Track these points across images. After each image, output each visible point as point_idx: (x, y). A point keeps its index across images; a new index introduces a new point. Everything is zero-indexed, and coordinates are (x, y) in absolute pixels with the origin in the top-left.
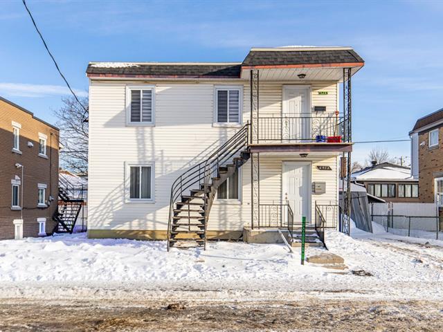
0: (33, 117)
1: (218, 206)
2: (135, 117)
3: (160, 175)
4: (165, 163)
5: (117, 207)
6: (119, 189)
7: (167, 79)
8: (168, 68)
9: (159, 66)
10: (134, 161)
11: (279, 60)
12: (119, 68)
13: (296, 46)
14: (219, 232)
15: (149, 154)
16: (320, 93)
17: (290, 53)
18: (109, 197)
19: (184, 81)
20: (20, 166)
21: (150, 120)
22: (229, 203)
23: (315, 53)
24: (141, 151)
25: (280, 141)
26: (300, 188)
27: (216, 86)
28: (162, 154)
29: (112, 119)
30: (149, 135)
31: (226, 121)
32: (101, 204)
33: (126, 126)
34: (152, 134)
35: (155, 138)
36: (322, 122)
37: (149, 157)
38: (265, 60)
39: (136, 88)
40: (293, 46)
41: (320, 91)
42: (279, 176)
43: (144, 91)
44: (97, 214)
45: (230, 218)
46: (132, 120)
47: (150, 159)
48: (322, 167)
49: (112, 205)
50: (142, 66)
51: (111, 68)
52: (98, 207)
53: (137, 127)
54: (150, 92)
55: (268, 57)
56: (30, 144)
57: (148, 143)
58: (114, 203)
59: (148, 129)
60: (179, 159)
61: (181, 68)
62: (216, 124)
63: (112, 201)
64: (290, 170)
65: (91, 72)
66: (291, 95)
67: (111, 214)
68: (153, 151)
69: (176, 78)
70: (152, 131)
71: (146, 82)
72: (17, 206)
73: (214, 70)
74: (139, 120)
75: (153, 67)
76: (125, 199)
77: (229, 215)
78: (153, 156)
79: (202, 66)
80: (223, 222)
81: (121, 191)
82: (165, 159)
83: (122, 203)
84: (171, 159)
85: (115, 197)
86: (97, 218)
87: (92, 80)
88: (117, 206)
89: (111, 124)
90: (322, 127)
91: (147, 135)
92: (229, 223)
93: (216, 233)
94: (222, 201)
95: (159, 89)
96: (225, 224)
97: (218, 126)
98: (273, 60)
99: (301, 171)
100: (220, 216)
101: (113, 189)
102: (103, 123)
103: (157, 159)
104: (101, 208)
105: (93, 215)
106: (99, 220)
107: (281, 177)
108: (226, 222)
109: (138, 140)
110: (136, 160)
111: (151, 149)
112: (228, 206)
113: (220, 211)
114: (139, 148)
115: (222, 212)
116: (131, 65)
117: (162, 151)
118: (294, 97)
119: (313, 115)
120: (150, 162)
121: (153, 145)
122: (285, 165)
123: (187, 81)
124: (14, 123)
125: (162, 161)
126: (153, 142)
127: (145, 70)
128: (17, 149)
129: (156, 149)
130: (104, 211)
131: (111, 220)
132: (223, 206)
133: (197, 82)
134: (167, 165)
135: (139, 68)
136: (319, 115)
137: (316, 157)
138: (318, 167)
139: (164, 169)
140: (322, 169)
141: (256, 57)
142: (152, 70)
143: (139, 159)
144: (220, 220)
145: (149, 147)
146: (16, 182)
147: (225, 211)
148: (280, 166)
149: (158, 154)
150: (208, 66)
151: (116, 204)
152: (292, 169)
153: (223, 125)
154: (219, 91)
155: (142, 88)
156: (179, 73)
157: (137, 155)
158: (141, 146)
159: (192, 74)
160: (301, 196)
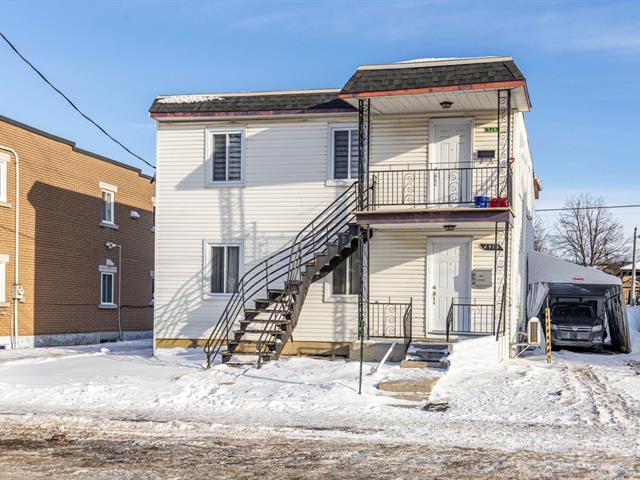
0: (141, 175)
1: (332, 306)
2: (219, 174)
3: (252, 259)
4: (258, 241)
5: (193, 306)
6: (195, 279)
7: (258, 116)
8: (262, 99)
9: (249, 97)
10: (216, 237)
11: (396, 82)
12: (194, 103)
13: (426, 60)
14: (334, 344)
15: (236, 228)
16: (487, 130)
17: (415, 71)
18: (183, 291)
19: (282, 118)
20: (114, 245)
21: (239, 178)
22: (348, 300)
23: (452, 69)
24: (226, 224)
25: (424, 206)
26: (455, 278)
27: (332, 125)
28: (254, 227)
29: (187, 178)
30: (237, 201)
31: (347, 178)
32: (172, 301)
33: (206, 188)
34: (241, 199)
35: (245, 204)
36: (489, 174)
37: (237, 232)
38: (375, 84)
39: (220, 131)
40: (421, 60)
41: (486, 126)
42: (423, 259)
43: (230, 136)
44: (167, 315)
45: (350, 323)
46: (215, 179)
47: (237, 235)
48: (488, 245)
49: (186, 302)
50: (226, 98)
51: (184, 103)
52: (168, 305)
53: (221, 189)
54: (238, 136)
55: (381, 79)
56: (135, 214)
57: (236, 211)
58: (189, 299)
59: (235, 192)
60: (279, 234)
61: (280, 99)
62: (331, 182)
63: (187, 296)
64: (440, 251)
65: (155, 110)
66: (443, 135)
67: (185, 316)
68: (242, 223)
69: (271, 115)
70: (241, 194)
71: (233, 122)
72: (112, 304)
73: (327, 101)
74: (224, 179)
75: (242, 100)
76: (203, 294)
77: (348, 318)
78: (242, 231)
79: (311, 95)
80: (339, 329)
81: (198, 281)
82: (259, 234)
83: (199, 300)
84: (267, 234)
85: (190, 291)
86: (166, 321)
87: (161, 122)
88: (193, 304)
89: (185, 185)
90: (489, 183)
91: (235, 200)
92: (347, 331)
93: (329, 346)
94: (339, 297)
95: (250, 132)
96: (342, 333)
97: (334, 184)
98: (387, 83)
99: (458, 252)
100: (336, 320)
101: (188, 279)
102: (175, 184)
103: (248, 235)
104: (172, 307)
105: (161, 316)
106: (169, 323)
107: (425, 262)
108: (344, 329)
109: (222, 207)
110: (220, 238)
111: (238, 221)
112: (347, 306)
113: (336, 312)
114: (222, 219)
115: (339, 315)
116: (211, 97)
117: (254, 223)
118: (448, 137)
119: (477, 165)
120: (238, 239)
121: (242, 215)
122: (433, 243)
123: (286, 118)
124: (102, 185)
125: (255, 238)
126: (242, 211)
127: (229, 105)
128: (110, 222)
129: (247, 221)
130: (176, 311)
131: (185, 324)
132: (340, 306)
133: (305, 120)
134: (261, 245)
135: (222, 102)
136: (484, 164)
137: (479, 230)
138: (482, 246)
139: (257, 250)
140: (488, 249)
141: (363, 79)
142: (239, 104)
143: (223, 235)
144: (336, 326)
145: (236, 219)
146: (108, 268)
147: (343, 312)
148: (424, 245)
149: (248, 227)
150: (318, 95)
151: (192, 301)
152: (443, 250)
153: (341, 184)
154: (336, 132)
155: (227, 131)
156: (275, 107)
157: (219, 229)
158: (226, 217)
159: (294, 108)
160: (456, 290)
